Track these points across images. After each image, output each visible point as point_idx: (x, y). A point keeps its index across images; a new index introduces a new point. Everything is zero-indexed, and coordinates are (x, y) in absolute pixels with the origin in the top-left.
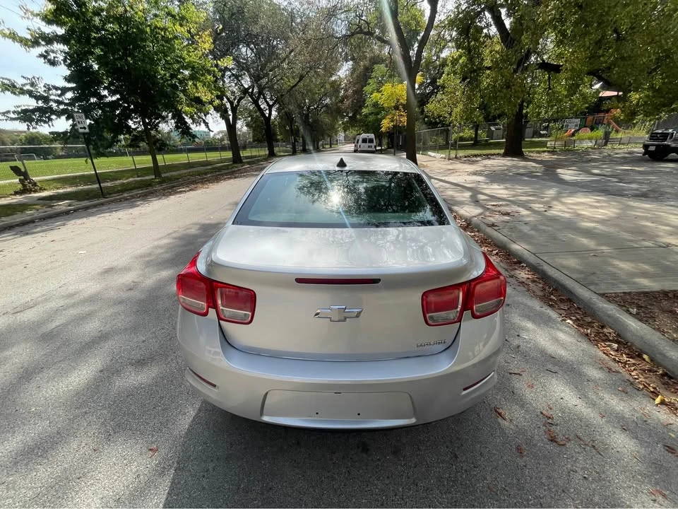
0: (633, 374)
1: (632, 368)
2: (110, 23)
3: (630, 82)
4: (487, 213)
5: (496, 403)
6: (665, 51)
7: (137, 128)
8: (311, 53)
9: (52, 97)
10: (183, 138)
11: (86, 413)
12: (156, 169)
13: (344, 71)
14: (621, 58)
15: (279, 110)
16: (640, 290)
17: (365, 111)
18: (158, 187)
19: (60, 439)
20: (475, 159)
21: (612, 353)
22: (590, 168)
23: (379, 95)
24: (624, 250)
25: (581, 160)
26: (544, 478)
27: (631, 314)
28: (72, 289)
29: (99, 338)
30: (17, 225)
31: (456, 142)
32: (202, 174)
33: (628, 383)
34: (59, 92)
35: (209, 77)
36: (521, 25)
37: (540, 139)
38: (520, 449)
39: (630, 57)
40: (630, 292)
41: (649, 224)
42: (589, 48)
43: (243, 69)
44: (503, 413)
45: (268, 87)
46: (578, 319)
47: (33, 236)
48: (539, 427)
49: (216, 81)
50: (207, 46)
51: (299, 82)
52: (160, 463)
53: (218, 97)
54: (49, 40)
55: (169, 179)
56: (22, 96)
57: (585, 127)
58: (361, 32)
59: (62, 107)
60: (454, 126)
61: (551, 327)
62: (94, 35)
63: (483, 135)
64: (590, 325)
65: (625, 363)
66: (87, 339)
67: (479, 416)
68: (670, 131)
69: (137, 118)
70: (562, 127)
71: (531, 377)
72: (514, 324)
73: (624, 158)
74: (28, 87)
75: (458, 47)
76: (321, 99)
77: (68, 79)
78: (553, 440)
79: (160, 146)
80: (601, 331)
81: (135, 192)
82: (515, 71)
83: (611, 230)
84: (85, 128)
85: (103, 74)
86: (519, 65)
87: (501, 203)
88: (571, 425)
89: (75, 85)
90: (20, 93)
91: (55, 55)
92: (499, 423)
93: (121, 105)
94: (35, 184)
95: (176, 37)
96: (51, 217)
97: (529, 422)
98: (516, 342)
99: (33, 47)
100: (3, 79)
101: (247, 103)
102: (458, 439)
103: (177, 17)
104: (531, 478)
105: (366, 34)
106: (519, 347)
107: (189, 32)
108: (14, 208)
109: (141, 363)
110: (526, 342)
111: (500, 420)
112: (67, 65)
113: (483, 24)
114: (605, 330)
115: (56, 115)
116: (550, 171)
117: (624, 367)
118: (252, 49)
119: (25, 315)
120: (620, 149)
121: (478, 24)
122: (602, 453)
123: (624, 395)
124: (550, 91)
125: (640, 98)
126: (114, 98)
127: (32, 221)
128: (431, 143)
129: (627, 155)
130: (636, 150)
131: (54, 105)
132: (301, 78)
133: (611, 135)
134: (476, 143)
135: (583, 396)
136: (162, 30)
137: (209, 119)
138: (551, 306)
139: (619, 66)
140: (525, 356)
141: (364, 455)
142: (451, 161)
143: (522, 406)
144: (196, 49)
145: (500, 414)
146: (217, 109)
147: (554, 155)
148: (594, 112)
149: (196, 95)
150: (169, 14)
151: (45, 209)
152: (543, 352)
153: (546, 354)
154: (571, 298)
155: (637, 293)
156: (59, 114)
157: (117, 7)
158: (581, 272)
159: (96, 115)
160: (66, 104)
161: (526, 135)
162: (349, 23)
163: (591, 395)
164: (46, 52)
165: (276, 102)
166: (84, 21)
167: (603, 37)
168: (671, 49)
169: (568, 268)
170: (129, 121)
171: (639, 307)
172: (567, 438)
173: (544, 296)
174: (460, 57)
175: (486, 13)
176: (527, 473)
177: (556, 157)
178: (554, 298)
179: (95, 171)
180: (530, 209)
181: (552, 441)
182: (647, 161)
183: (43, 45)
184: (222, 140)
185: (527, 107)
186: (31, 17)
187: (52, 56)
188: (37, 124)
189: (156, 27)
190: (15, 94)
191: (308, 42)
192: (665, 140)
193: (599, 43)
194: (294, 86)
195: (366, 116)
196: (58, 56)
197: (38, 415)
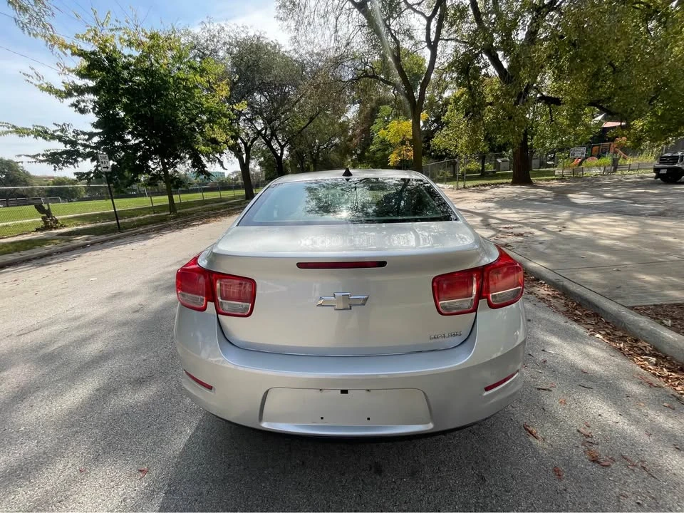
0: (677, 388)
1: (677, 383)
2: (137, 75)
3: (632, 109)
4: (500, 235)
5: (525, 421)
6: (662, 80)
7: (157, 167)
8: (320, 96)
9: (80, 142)
10: (198, 176)
11: (77, 432)
12: (172, 205)
13: (352, 113)
14: (619, 88)
15: (290, 150)
16: (673, 302)
17: (372, 148)
18: (172, 222)
19: (46, 460)
20: (483, 188)
21: (650, 367)
22: (601, 193)
23: (386, 132)
24: (648, 265)
25: (592, 185)
26: (589, 504)
27: (665, 326)
28: (78, 312)
29: (100, 357)
30: (35, 259)
31: (463, 175)
32: (215, 209)
33: (675, 399)
34: (87, 137)
35: (225, 120)
36: (518, 62)
37: (548, 169)
38: (558, 471)
39: (628, 87)
40: (662, 305)
41: (670, 239)
42: (586, 80)
43: (257, 113)
44: (534, 431)
45: (280, 129)
46: (608, 334)
47: (48, 267)
48: (578, 447)
49: (231, 124)
50: (224, 93)
51: (308, 124)
52: (149, 485)
53: (232, 137)
54: (81, 91)
55: (184, 215)
56: (52, 141)
57: (591, 156)
58: (367, 76)
59: (88, 150)
60: (460, 158)
61: (579, 342)
62: (121, 86)
63: (489, 167)
64: (622, 339)
65: (667, 378)
66: (87, 359)
67: (506, 434)
68: (680, 154)
69: (156, 159)
70: (569, 156)
71: (562, 392)
72: (538, 338)
73: (635, 182)
74: (59, 133)
75: (459, 85)
76: (330, 139)
77: (96, 126)
78: (595, 460)
79: (177, 184)
80: (635, 344)
81: (149, 227)
82: (516, 103)
83: (632, 246)
84: (107, 168)
85: (128, 120)
86: (519, 98)
87: (513, 225)
88: (614, 444)
89: (101, 131)
90: (50, 138)
91: (85, 104)
92: (531, 443)
93: (142, 148)
94: (56, 221)
95: (196, 87)
96: (68, 250)
97: (565, 441)
98: (541, 357)
99: (66, 98)
100: (37, 126)
101: (259, 143)
102: (484, 459)
103: (198, 69)
104: (574, 504)
105: (371, 77)
106: (545, 362)
107: (208, 82)
108: (33, 243)
109: (139, 382)
110: (553, 356)
111: (531, 439)
112: (95, 113)
113: (481, 65)
114: (640, 344)
115: (82, 157)
116: (561, 197)
117: (667, 382)
118: (266, 97)
119: (29, 337)
120: (630, 174)
121: (477, 65)
122: (655, 476)
123: (671, 411)
124: (552, 123)
125: (644, 124)
126: (137, 142)
127: (50, 255)
128: (438, 176)
129: (638, 180)
130: (646, 175)
131: (81, 149)
132: (312, 119)
133: (620, 161)
134: (483, 174)
135: (624, 413)
136: (184, 80)
137: (224, 158)
138: (576, 321)
139: (618, 95)
140: (553, 371)
141: (378, 477)
142: (459, 191)
143: (555, 424)
144: (214, 96)
145: (531, 432)
146: (231, 148)
147: (563, 182)
148: (599, 142)
149: (213, 136)
150: (191, 67)
151: (63, 243)
152: (573, 367)
153: (577, 369)
154: (597, 312)
155: (670, 305)
156: (85, 156)
157: (144, 61)
158: (604, 286)
159: (119, 156)
160: (91, 147)
161: (533, 167)
162: (356, 69)
163: (634, 412)
164: (77, 101)
165: (287, 142)
166: (114, 74)
167: (599, 69)
168: (667, 78)
169: (591, 283)
170: (150, 161)
171: (673, 319)
172: (611, 459)
173: (568, 311)
174: (462, 95)
175: (484, 55)
176: (568, 497)
177: (565, 183)
178: (579, 313)
179: (115, 209)
180: (543, 230)
181: (593, 461)
182: (659, 184)
183: (75, 96)
184: (236, 179)
185: (532, 139)
186: (67, 73)
187: (82, 105)
188: (63, 165)
189: (179, 78)
190: (46, 139)
191: (317, 87)
192: (676, 163)
193: (596, 75)
194: (304, 128)
195: (374, 153)
196: (88, 104)
197: (27, 435)
